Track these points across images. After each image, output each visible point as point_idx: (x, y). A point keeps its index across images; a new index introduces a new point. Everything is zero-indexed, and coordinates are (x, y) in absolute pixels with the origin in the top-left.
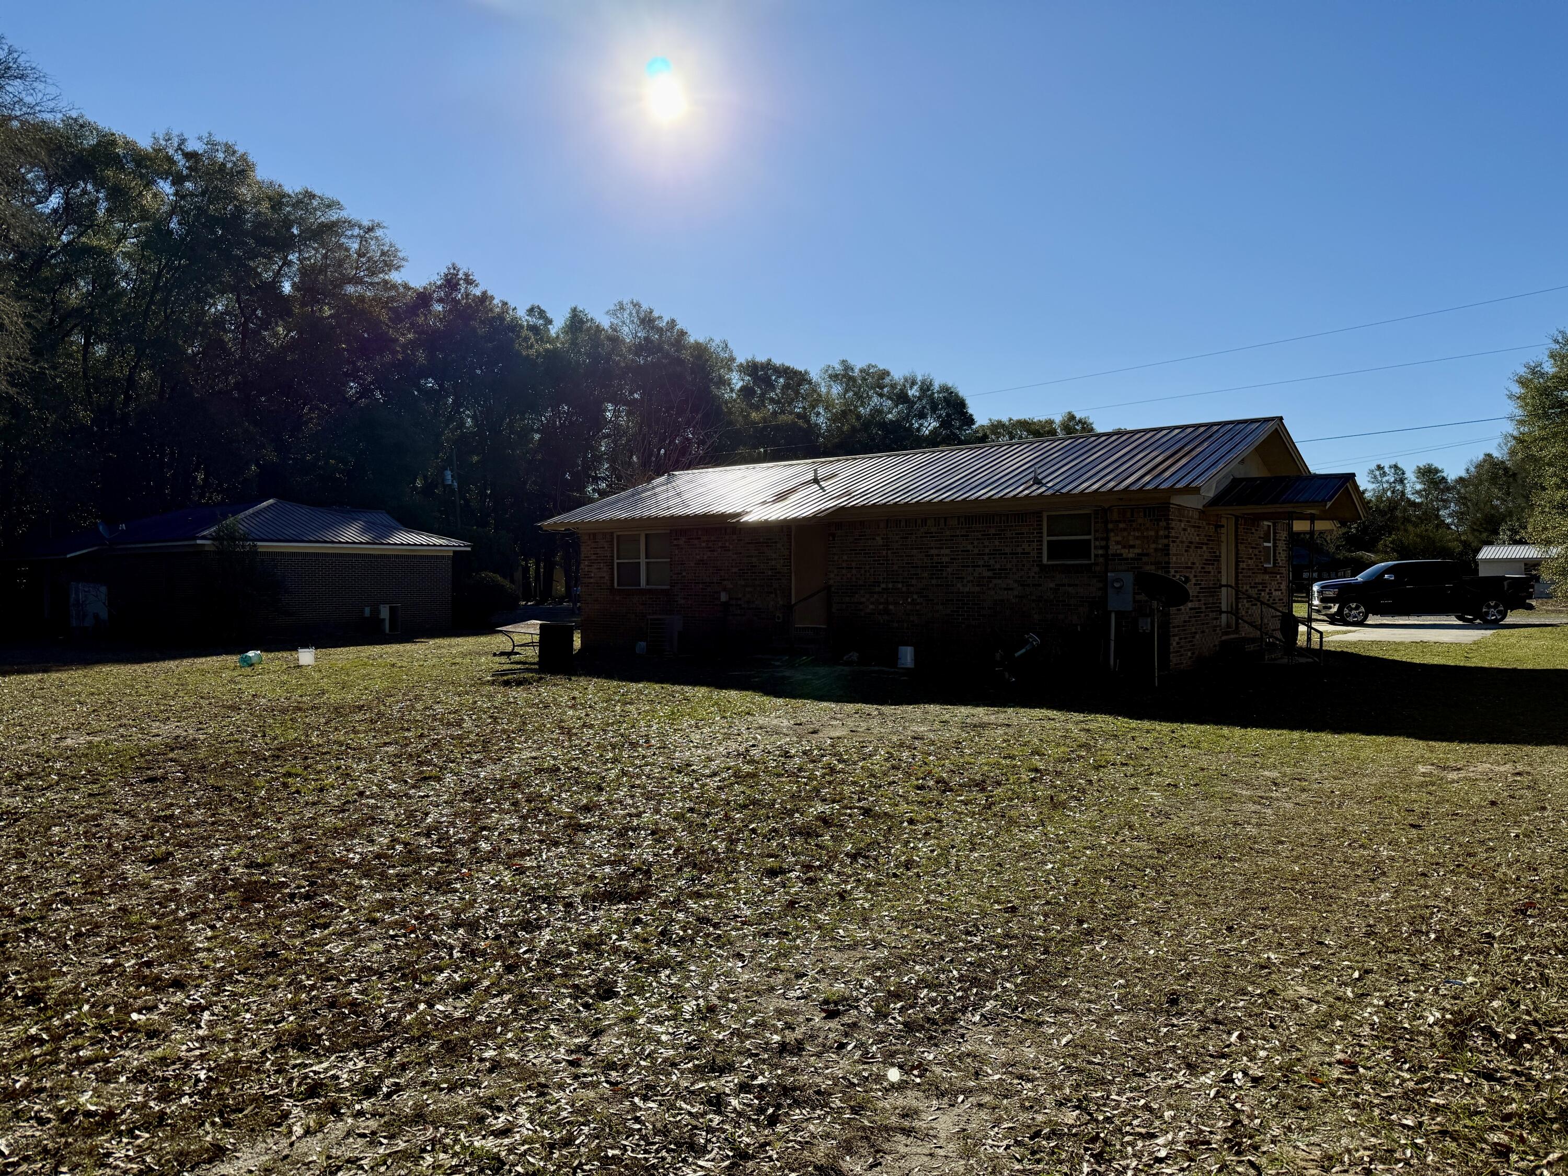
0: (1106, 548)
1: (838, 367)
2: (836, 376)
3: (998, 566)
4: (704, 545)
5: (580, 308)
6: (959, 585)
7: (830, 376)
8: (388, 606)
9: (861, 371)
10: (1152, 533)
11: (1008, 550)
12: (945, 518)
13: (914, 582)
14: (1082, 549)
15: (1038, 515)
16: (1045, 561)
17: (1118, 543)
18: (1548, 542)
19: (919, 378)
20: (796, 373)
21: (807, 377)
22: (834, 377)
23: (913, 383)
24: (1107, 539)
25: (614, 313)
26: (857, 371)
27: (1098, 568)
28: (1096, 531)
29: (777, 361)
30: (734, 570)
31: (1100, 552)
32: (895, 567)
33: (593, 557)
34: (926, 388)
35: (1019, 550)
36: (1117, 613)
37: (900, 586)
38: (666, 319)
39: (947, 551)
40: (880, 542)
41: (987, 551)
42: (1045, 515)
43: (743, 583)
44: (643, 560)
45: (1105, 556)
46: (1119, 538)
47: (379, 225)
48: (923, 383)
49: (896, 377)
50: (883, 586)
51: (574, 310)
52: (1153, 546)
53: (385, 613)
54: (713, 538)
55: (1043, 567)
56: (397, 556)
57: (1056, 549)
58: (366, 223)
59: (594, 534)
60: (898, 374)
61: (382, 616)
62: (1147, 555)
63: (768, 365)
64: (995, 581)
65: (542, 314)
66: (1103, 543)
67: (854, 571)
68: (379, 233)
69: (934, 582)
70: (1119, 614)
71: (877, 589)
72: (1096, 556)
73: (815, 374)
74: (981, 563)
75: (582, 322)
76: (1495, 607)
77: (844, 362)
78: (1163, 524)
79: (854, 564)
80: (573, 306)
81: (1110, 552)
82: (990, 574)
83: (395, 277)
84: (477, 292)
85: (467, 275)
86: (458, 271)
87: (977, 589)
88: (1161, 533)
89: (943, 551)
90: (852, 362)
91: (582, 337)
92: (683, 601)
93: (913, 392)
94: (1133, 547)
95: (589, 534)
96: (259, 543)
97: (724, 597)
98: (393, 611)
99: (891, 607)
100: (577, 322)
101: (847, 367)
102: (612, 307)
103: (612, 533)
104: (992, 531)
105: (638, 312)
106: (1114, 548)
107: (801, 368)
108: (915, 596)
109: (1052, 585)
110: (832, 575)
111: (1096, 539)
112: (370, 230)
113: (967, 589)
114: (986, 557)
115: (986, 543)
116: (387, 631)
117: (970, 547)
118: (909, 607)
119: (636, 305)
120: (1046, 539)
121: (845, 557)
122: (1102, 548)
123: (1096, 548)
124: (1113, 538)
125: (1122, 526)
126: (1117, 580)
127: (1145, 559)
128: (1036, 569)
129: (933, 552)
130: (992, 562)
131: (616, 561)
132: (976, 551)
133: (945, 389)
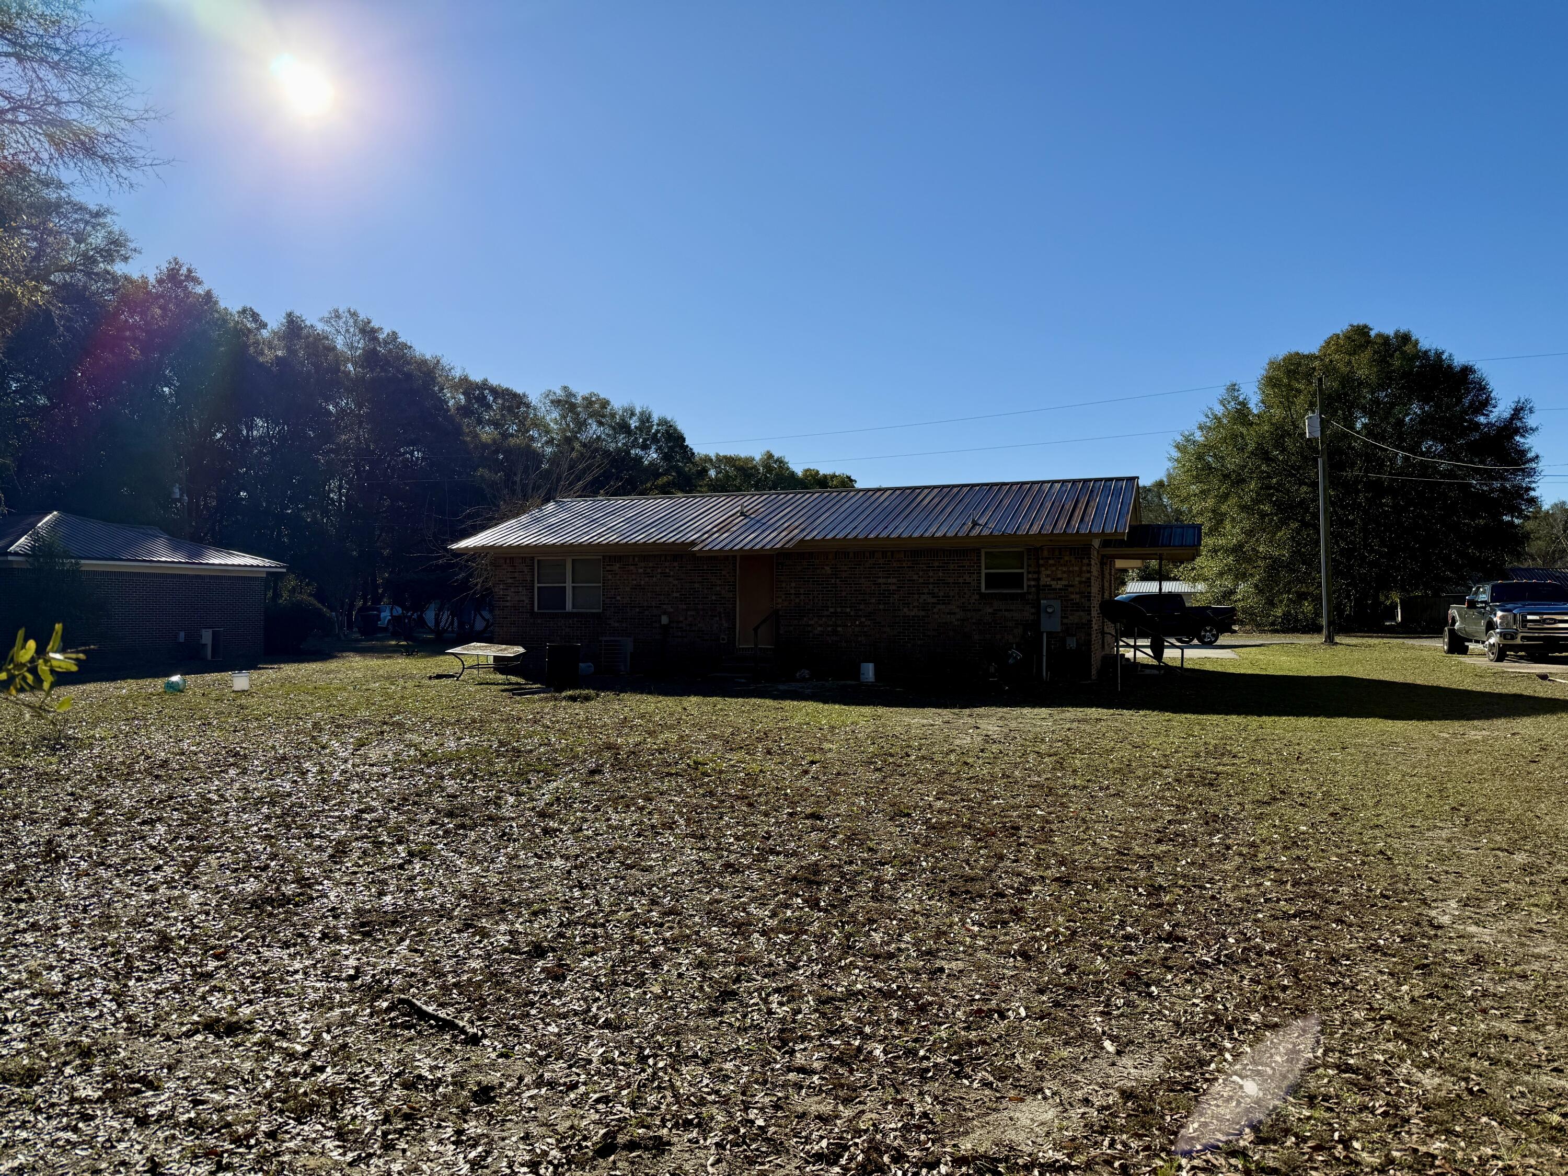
0: (1038, 580)
1: (560, 392)
2: (559, 401)
3: (941, 594)
4: (641, 571)
5: (297, 313)
6: (905, 610)
7: (552, 402)
8: (210, 631)
9: (584, 398)
10: (1077, 568)
11: (951, 580)
12: (892, 552)
13: (862, 607)
14: (1016, 580)
15: (977, 551)
16: (983, 590)
17: (1048, 576)
18: (1195, 580)
19: (638, 411)
20: (515, 396)
21: (525, 400)
22: (556, 403)
23: (633, 414)
24: (1039, 573)
25: (328, 321)
26: (580, 398)
27: (1030, 597)
28: (1029, 566)
29: (494, 382)
30: (675, 595)
31: (1033, 583)
32: (844, 594)
33: (510, 581)
34: (645, 419)
35: (961, 580)
36: (1048, 633)
37: (848, 610)
38: (387, 330)
39: (894, 580)
40: (829, 572)
41: (931, 580)
42: (983, 551)
43: (684, 607)
44: (569, 585)
45: (1037, 586)
46: (1049, 572)
47: (108, 211)
48: (642, 414)
49: (616, 407)
50: (832, 610)
51: (289, 315)
52: (1077, 579)
53: (207, 637)
54: (651, 565)
55: (982, 596)
56: (211, 577)
57: (992, 580)
58: (93, 207)
59: (512, 559)
60: (618, 403)
61: (203, 641)
62: (1072, 586)
63: (484, 385)
64: (939, 607)
65: (255, 316)
66: (1035, 576)
67: (802, 597)
68: (108, 219)
69: (881, 607)
70: (1050, 634)
71: (826, 613)
72: (1029, 586)
73: (534, 398)
74: (926, 591)
75: (300, 328)
76: (1211, 631)
77: (565, 388)
78: (1085, 561)
79: (802, 591)
80: (289, 311)
81: (1042, 583)
82: (934, 600)
83: (119, 268)
84: (200, 290)
85: (189, 271)
86: (181, 267)
87: (923, 613)
88: (1084, 568)
89: (890, 581)
90: (574, 389)
91: (299, 345)
92: (616, 625)
93: (634, 423)
94: (1060, 579)
95: (506, 559)
96: (83, 562)
97: (665, 620)
98: (215, 634)
99: (839, 629)
100: (294, 327)
101: (570, 395)
102: (327, 315)
103: (532, 559)
104: (936, 564)
105: (355, 322)
106: (1045, 580)
107: (519, 391)
108: (863, 620)
109: (990, 610)
110: (780, 600)
111: (1029, 573)
112: (97, 215)
113: (913, 614)
114: (931, 586)
115: (931, 574)
116: (209, 657)
117: (915, 577)
118: (857, 629)
119: (354, 315)
120: (984, 571)
121: (793, 585)
122: (1034, 579)
123: (1028, 580)
124: (1044, 572)
125: (1051, 562)
126: (1050, 606)
127: (1070, 589)
128: (977, 597)
129: (881, 581)
130: (936, 590)
131: (536, 585)
132: (921, 580)
133: (663, 422)
